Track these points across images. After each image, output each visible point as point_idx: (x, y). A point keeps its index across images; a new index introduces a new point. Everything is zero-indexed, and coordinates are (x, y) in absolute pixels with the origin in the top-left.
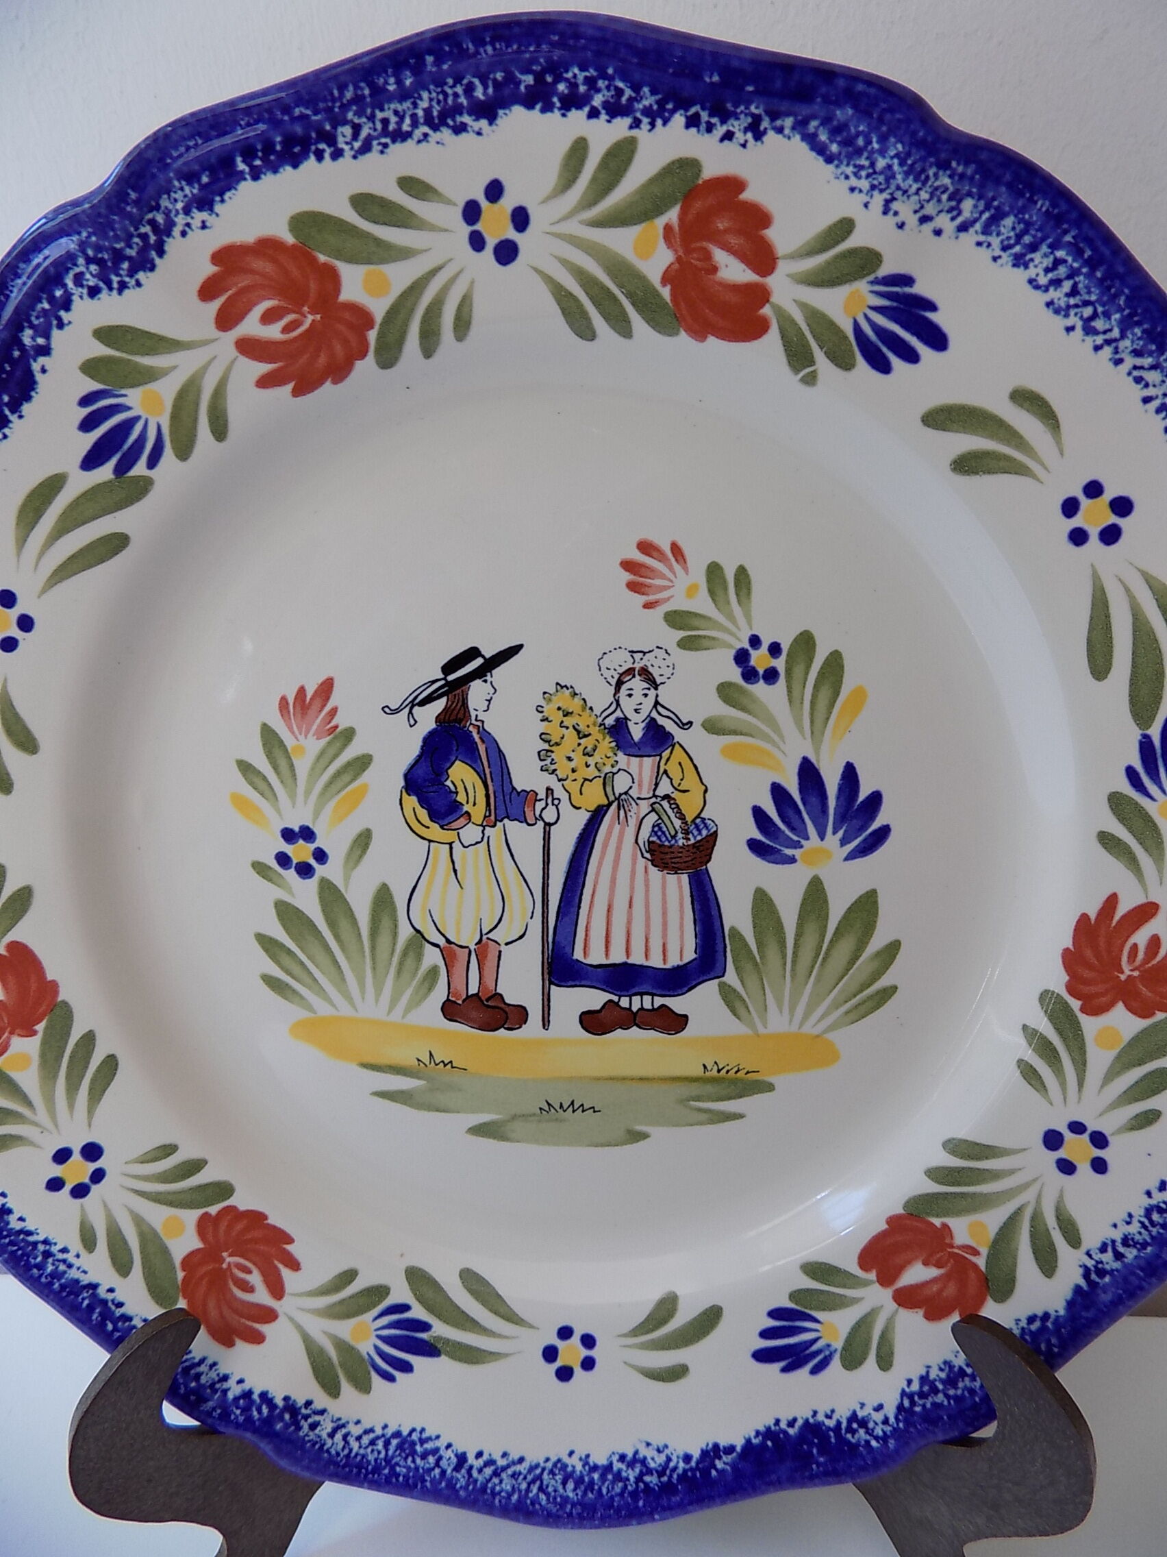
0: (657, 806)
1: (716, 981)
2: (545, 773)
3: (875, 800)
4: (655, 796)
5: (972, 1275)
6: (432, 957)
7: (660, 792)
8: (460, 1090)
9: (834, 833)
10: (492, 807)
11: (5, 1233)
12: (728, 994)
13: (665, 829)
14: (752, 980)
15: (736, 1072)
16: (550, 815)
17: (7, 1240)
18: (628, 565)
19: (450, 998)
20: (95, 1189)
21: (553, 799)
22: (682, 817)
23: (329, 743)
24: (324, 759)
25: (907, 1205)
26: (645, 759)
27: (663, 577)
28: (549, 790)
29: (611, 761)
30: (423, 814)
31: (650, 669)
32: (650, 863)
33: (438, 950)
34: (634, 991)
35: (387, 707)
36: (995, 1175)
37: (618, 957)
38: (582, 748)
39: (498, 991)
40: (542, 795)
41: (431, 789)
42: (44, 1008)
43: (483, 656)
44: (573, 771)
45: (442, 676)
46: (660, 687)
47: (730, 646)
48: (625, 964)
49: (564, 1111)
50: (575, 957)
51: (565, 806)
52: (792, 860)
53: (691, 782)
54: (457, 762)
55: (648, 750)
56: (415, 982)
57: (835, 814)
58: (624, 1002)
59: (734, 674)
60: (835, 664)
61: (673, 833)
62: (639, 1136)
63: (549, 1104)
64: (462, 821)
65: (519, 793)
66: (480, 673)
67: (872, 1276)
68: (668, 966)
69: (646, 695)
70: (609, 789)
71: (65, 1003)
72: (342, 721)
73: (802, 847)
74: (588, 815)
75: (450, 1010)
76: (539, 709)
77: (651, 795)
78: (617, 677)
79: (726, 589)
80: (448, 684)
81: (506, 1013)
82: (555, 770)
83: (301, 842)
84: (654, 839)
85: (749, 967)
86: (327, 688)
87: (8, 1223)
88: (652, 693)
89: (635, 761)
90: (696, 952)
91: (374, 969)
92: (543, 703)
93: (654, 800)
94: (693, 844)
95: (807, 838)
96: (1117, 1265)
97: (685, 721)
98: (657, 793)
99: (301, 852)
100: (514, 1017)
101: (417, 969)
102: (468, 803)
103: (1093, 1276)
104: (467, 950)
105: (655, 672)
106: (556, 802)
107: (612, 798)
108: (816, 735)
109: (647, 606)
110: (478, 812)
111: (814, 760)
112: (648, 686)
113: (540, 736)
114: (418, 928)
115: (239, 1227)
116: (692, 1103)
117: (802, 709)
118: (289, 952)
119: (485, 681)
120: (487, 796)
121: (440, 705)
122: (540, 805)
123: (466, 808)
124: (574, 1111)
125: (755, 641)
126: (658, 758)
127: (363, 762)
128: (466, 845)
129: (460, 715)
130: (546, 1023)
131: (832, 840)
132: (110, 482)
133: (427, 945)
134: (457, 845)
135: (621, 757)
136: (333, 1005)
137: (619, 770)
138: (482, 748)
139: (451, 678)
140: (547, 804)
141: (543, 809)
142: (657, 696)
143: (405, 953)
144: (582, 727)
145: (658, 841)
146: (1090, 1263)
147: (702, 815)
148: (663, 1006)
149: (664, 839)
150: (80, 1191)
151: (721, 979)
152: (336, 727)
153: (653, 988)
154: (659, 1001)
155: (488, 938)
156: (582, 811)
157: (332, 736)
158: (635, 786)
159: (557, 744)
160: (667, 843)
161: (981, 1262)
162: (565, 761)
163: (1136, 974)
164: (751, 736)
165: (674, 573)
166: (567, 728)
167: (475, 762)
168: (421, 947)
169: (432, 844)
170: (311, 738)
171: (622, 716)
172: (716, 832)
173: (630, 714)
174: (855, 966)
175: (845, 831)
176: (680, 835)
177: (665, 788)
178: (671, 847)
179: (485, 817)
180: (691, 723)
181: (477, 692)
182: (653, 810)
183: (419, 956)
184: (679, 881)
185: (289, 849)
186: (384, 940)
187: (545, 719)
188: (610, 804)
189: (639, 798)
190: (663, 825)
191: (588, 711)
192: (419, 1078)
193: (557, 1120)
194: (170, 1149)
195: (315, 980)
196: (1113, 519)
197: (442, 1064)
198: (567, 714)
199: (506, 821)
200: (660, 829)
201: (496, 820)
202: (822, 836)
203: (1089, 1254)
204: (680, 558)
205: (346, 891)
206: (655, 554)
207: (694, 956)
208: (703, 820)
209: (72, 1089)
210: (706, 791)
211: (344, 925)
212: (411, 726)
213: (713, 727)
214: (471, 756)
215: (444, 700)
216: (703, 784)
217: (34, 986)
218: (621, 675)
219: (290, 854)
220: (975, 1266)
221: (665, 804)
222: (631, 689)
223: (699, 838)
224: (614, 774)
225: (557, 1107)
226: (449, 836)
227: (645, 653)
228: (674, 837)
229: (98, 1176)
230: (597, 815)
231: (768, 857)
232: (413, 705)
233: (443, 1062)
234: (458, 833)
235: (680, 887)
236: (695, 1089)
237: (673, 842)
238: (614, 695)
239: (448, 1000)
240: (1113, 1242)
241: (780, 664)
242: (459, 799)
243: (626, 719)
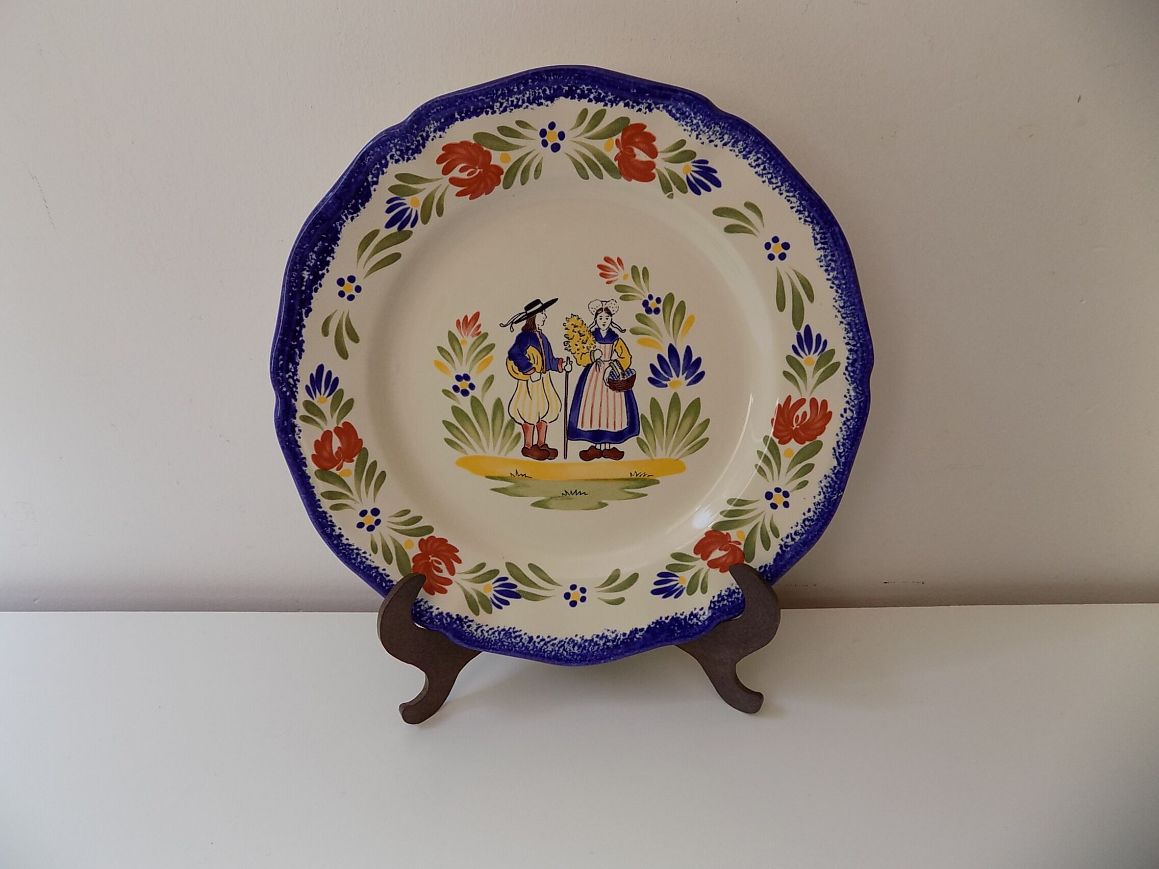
0: (612, 364)
1: (636, 437)
2: (566, 351)
3: (699, 360)
4: (611, 360)
5: (738, 553)
6: (518, 429)
7: (613, 358)
8: (529, 487)
9: (683, 374)
10: (545, 365)
11: (341, 545)
12: (641, 443)
13: (615, 373)
14: (650, 436)
15: (644, 476)
16: (568, 368)
17: (341, 548)
18: (600, 267)
19: (526, 446)
20: (376, 527)
21: (570, 362)
22: (622, 369)
23: (477, 339)
24: (474, 345)
25: (713, 527)
26: (607, 345)
27: (614, 271)
28: (568, 358)
29: (593, 346)
30: (516, 368)
31: (609, 308)
32: (609, 388)
33: (520, 426)
34: (603, 441)
35: (502, 324)
36: (747, 512)
37: (595, 427)
38: (582, 340)
39: (546, 443)
40: (565, 360)
41: (519, 358)
42: (357, 450)
43: (542, 303)
44: (578, 350)
45: (524, 311)
46: (613, 316)
47: (641, 299)
48: (599, 430)
49: (573, 495)
50: (578, 428)
51: (574, 364)
52: (666, 386)
53: (625, 354)
54: (531, 347)
55: (608, 341)
56: (511, 440)
57: (683, 367)
58: (598, 447)
59: (643, 310)
60: (682, 305)
61: (618, 375)
62: (604, 505)
63: (566, 492)
64: (532, 371)
65: (555, 359)
66: (540, 310)
67: (699, 556)
68: (616, 431)
69: (607, 319)
70: (592, 357)
71: (365, 448)
72: (482, 330)
73: (669, 380)
74: (584, 368)
75: (525, 452)
76: (564, 325)
77: (609, 359)
78: (596, 311)
79: (639, 276)
80: (527, 314)
81: (549, 452)
82: (570, 350)
83: (464, 381)
84: (610, 377)
85: (649, 431)
86: (477, 316)
87: (341, 541)
88: (610, 318)
89: (603, 345)
90: (627, 425)
91: (493, 435)
92: (566, 322)
93: (610, 362)
94: (626, 380)
95: (672, 377)
96: (793, 543)
97: (623, 329)
98: (612, 358)
99: (463, 385)
100: (553, 454)
101: (512, 434)
102: (534, 363)
103: (784, 548)
104: (533, 426)
105: (611, 309)
106: (571, 363)
107: (593, 361)
108: (675, 335)
109: (608, 283)
110: (539, 367)
111: (674, 345)
112: (608, 315)
113: (565, 335)
114: (513, 416)
115: (436, 545)
116: (626, 490)
117: (669, 324)
118: (457, 428)
119: (542, 313)
120: (543, 360)
121: (524, 323)
122: (564, 364)
123: (534, 366)
124: (576, 495)
125: (651, 297)
126: (612, 344)
127: (491, 347)
128: (533, 381)
129: (532, 327)
130: (565, 456)
131: (682, 377)
132: (396, 233)
133: (516, 424)
134: (530, 381)
135: (597, 344)
136: (475, 451)
137: (597, 349)
138: (540, 341)
139: (528, 312)
140: (567, 364)
141: (566, 366)
142: (612, 319)
143: (507, 428)
144: (581, 332)
145: (612, 379)
146: (783, 543)
147: (630, 368)
148: (614, 448)
149: (614, 378)
150: (371, 528)
151: (638, 436)
152: (480, 332)
153: (610, 440)
154: (612, 446)
155: (542, 421)
156: (582, 366)
157: (479, 336)
158: (603, 356)
159: (571, 339)
160: (616, 379)
161: (742, 547)
162: (575, 346)
163: (798, 427)
164: (649, 335)
165: (618, 269)
166: (576, 332)
167: (538, 347)
168: (514, 425)
169: (519, 381)
170: (470, 337)
171: (597, 327)
172: (635, 375)
173: (601, 327)
174: (692, 430)
175: (687, 374)
176: (621, 376)
177: (615, 357)
178: (617, 381)
179: (542, 369)
180: (625, 330)
181: (539, 318)
182: (610, 366)
183: (513, 429)
184: (621, 394)
185: (458, 384)
186: (498, 422)
187: (566, 329)
188: (593, 363)
189: (604, 361)
190: (614, 372)
191: (584, 326)
192: (511, 482)
193: (569, 499)
194: (407, 512)
195: (468, 440)
196: (783, 251)
197: (521, 476)
198: (575, 327)
199: (550, 371)
200: (613, 373)
201: (546, 371)
202: (678, 376)
203: (782, 540)
204: (621, 264)
205: (483, 401)
206: (611, 262)
207: (626, 426)
208: (630, 370)
209: (368, 485)
210: (631, 358)
211: (481, 416)
212: (512, 332)
213: (634, 332)
214: (536, 344)
215: (526, 321)
216: (630, 355)
217: (353, 441)
218: (597, 311)
219: (459, 386)
220: (740, 549)
221: (615, 363)
222: (601, 316)
223: (629, 377)
224: (594, 351)
225: (569, 492)
226: (527, 377)
227: (607, 302)
228: (619, 377)
229: (378, 522)
230: (588, 368)
231: (657, 385)
232: (512, 323)
233: (521, 474)
234: (530, 377)
235: (621, 397)
236: (627, 484)
237: (618, 379)
238: (595, 319)
239: (524, 447)
240: (791, 534)
241: (660, 306)
242: (531, 362)
243: (599, 329)
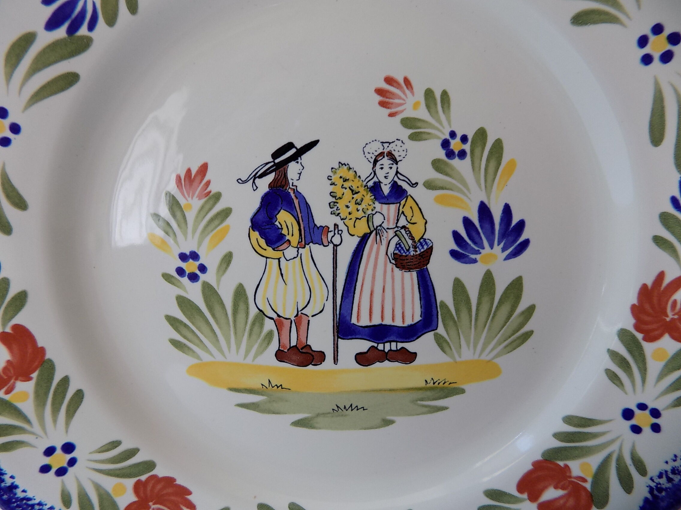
0: (398, 233)
1: (433, 332)
2: (333, 215)
3: (521, 224)
4: (397, 227)
5: (583, 494)
6: (269, 325)
7: (400, 224)
8: (286, 401)
9: (499, 245)
10: (303, 236)
11: (14, 500)
12: (439, 340)
13: (403, 246)
14: (453, 332)
15: (444, 384)
16: (336, 240)
17: (15, 505)
18: (379, 92)
19: (280, 349)
20: (71, 470)
21: (338, 231)
22: (413, 239)
23: (206, 203)
24: (203, 211)
25: (544, 454)
26: (391, 205)
27: (400, 98)
28: (336, 226)
29: (372, 207)
30: (262, 242)
31: (393, 152)
32: (394, 266)
33: (273, 321)
34: (386, 340)
35: (240, 179)
36: (594, 436)
37: (376, 321)
38: (354, 200)
39: (308, 343)
40: (332, 228)
41: (267, 227)
42: (36, 363)
43: (296, 148)
44: (350, 214)
45: (272, 160)
46: (399, 163)
47: (438, 138)
48: (381, 325)
49: (347, 410)
50: (352, 322)
51: (345, 234)
52: (475, 261)
53: (417, 218)
54: (282, 211)
55: (393, 200)
56: (259, 341)
57: (499, 233)
58: (381, 347)
59: (441, 154)
60: (498, 146)
61: (407, 248)
62: (388, 423)
63: (338, 407)
64: (285, 245)
65: (318, 228)
66: (294, 158)
67: (525, 496)
68: (406, 325)
69: (391, 168)
70: (370, 224)
71: (50, 361)
72: (213, 188)
73: (480, 253)
74: (358, 240)
75: (280, 356)
76: (329, 178)
77: (395, 226)
78: (374, 157)
79: (436, 104)
80: (275, 164)
81: (313, 356)
82: (339, 214)
83: (191, 261)
84: (397, 252)
85: (451, 323)
86: (204, 168)
87: (15, 494)
88: (394, 166)
89: (385, 207)
90: (421, 316)
91: (236, 333)
92: (331, 174)
93: (396, 229)
94: (419, 254)
95: (483, 248)
96: (669, 485)
97: (413, 182)
98: (398, 225)
99: (191, 266)
100: (320, 357)
101: (261, 332)
102: (288, 234)
103: (655, 492)
104: (290, 320)
105: (396, 154)
106: (340, 232)
107: (372, 229)
108: (488, 188)
109: (391, 115)
110: (295, 240)
111: (486, 202)
112: (392, 162)
113: (330, 194)
114: (261, 309)
115: (159, 487)
116: (419, 402)
117: (480, 173)
118: (186, 325)
119: (298, 162)
120: (300, 230)
121: (271, 177)
122: (330, 235)
123: (288, 237)
124: (352, 410)
125: (453, 134)
126: (398, 204)
127: (226, 213)
128: (288, 259)
129: (283, 183)
130: (336, 360)
131: (498, 248)
132: (65, 39)
133: (266, 318)
134: (283, 260)
135: (377, 205)
137: (376, 212)
138: (296, 202)
139: (277, 161)
140: (335, 234)
141: (333, 237)
142: (397, 168)
143: (253, 324)
144: (354, 188)
145: (399, 253)
146: (653, 485)
147: (424, 237)
148: (403, 348)
149: (402, 252)
150: (61, 472)
151: (435, 331)
152: (210, 192)
153: (397, 337)
154: (400, 345)
155: (302, 313)
156: (355, 237)
157: (207, 197)
158: (386, 221)
159: (340, 198)
160: (404, 254)
161: (588, 486)
162: (345, 208)
163: (676, 317)
164: (451, 190)
165: (406, 95)
166: (346, 188)
167: (293, 210)
168: (263, 320)
169: (268, 259)
170: (195, 199)
171: (377, 180)
172: (432, 247)
173: (382, 179)
174: (510, 320)
175: (505, 244)
176: (412, 249)
177: (403, 222)
178: (406, 256)
179: (299, 242)
180: (417, 183)
181: (293, 169)
182: (396, 235)
183: (262, 325)
184: (411, 275)
185: (184, 265)
186: (241, 316)
187: (333, 184)
188: (371, 232)
189: (388, 228)
190: (402, 243)
191: (358, 178)
192: (262, 395)
193: (342, 415)
194: (115, 444)
195: (201, 341)
196: (669, 47)
197: (276, 387)
198: (345, 180)
199: (311, 244)
200: (400, 246)
201: (305, 244)
202: (492, 246)
203: (652, 479)
204: (409, 86)
205: (218, 289)
206: (395, 84)
207: (420, 318)
208: (425, 240)
209: (56, 410)
210: (426, 223)
211: (217, 309)
212: (254, 190)
213: (430, 185)
214: (290, 207)
215: (274, 174)
216: (424, 219)
217: (30, 351)
218: (376, 156)
219: (184, 268)
220: (585, 489)
221: (403, 231)
222: (382, 165)
223: (422, 250)
224: (373, 215)
225: (342, 408)
226: (278, 254)
227: (390, 143)
228: (408, 250)
229: (72, 462)
230: (364, 239)
231: (463, 260)
232: (255, 177)
233: (276, 385)
234: (283, 252)
235: (412, 279)
236: (420, 394)
237: (408, 253)
238: (373, 169)
239: (279, 349)
240: (666, 472)
241: (467, 147)
242: (283, 232)
243: (380, 182)
